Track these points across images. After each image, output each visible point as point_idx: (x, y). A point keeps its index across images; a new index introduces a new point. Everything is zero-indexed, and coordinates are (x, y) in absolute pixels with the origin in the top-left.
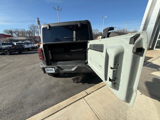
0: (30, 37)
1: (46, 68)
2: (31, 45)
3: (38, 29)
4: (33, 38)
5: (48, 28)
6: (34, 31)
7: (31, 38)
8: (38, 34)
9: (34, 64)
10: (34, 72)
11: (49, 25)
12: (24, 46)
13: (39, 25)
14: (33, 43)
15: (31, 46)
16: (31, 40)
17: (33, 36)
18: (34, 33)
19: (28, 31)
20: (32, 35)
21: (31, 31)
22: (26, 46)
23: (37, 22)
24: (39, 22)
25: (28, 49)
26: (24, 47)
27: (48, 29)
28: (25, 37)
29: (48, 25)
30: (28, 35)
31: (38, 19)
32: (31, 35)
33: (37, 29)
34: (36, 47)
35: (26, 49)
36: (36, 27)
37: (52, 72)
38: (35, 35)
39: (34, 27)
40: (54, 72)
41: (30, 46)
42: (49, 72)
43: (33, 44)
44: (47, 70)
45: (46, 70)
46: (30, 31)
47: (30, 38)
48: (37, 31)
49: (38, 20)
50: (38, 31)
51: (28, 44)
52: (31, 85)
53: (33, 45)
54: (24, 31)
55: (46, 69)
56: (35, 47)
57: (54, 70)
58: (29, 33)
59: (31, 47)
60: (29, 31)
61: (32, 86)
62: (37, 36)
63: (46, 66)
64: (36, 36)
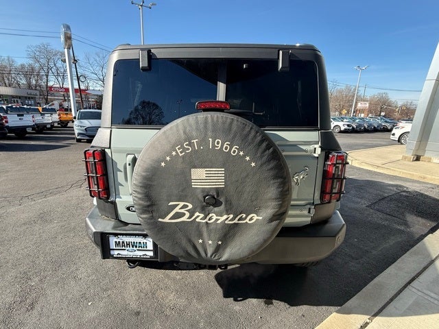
0: (30, 86)
1: (116, 235)
2: (33, 117)
3: (64, 61)
4: (41, 91)
5: (143, 63)
6: (45, 69)
7: (34, 92)
8: (59, 79)
9: (44, 194)
10: (44, 236)
11: (149, 51)
12: (5, 118)
13: (69, 48)
14: (40, 109)
15: (31, 119)
16: (32, 98)
17: (40, 86)
18: (47, 76)
19: (23, 66)
20: (37, 81)
21: (37, 69)
22: (13, 120)
23: (62, 39)
24: (68, 38)
25: (20, 132)
26: (7, 122)
27: (144, 69)
28: (10, 86)
29: (142, 50)
30: (23, 82)
31: (68, 28)
32: (34, 82)
33: (60, 62)
34: (52, 125)
35: (12, 129)
36: (56, 55)
37: (139, 254)
38: (50, 84)
39: (49, 55)
40: (151, 254)
41: (28, 120)
42: (124, 253)
43: (42, 114)
44: (117, 244)
45: (113, 246)
46: (32, 69)
47: (30, 91)
48: (57, 70)
49: (65, 34)
50: (62, 70)
51: (20, 112)
52: (32, 306)
53: (39, 119)
54: (11, 66)
55: (113, 240)
56: (49, 126)
57: (150, 246)
58: (29, 73)
59: (32, 124)
60: (30, 65)
61: (35, 312)
62: (58, 86)
63: (114, 228)
64: (51, 87)
